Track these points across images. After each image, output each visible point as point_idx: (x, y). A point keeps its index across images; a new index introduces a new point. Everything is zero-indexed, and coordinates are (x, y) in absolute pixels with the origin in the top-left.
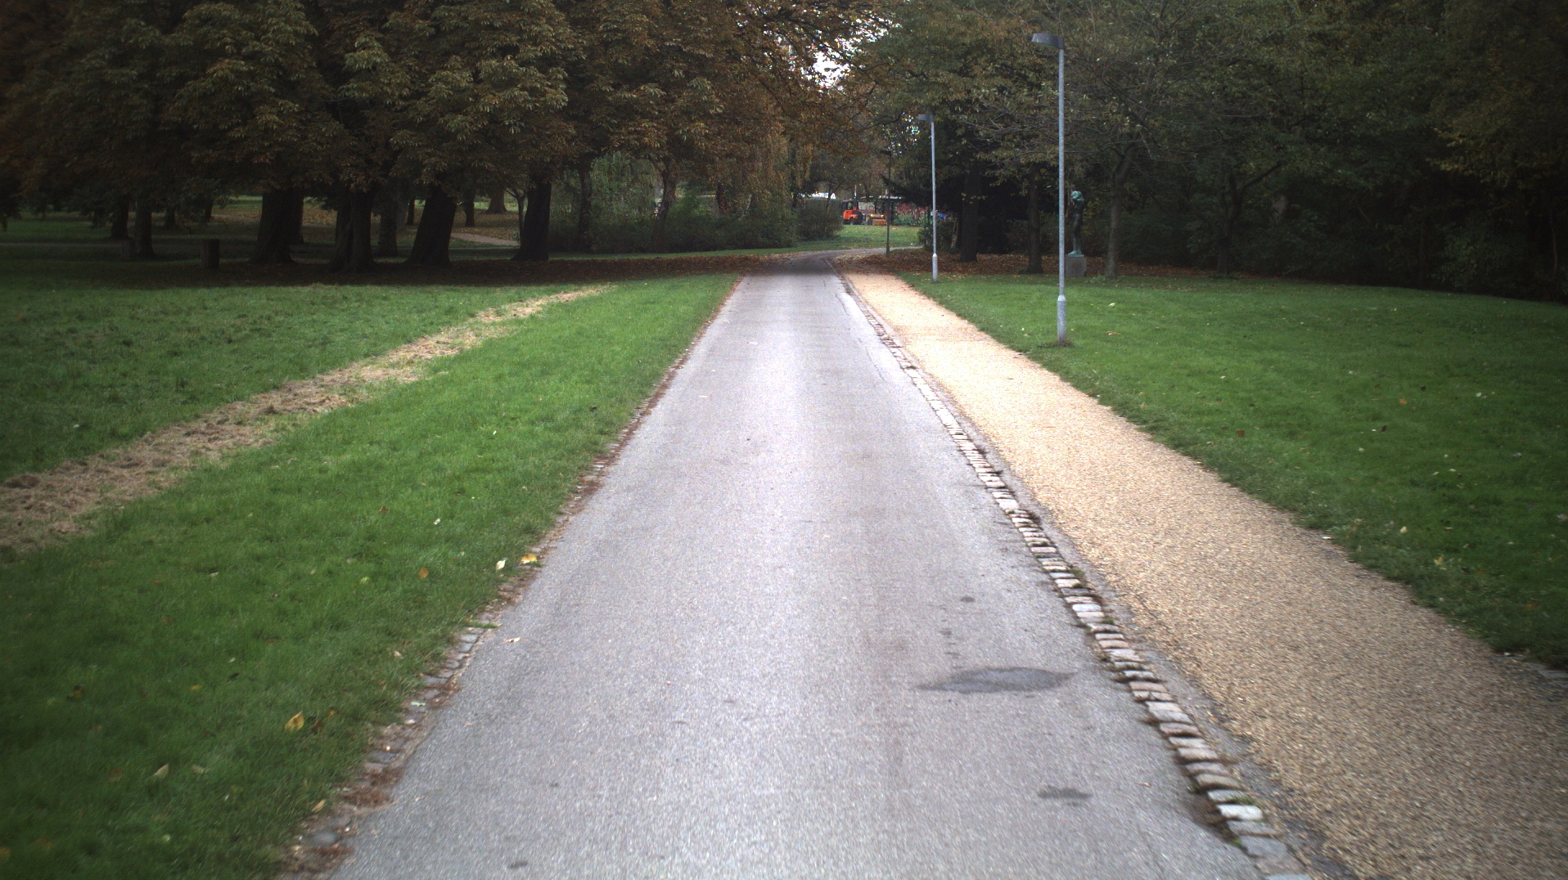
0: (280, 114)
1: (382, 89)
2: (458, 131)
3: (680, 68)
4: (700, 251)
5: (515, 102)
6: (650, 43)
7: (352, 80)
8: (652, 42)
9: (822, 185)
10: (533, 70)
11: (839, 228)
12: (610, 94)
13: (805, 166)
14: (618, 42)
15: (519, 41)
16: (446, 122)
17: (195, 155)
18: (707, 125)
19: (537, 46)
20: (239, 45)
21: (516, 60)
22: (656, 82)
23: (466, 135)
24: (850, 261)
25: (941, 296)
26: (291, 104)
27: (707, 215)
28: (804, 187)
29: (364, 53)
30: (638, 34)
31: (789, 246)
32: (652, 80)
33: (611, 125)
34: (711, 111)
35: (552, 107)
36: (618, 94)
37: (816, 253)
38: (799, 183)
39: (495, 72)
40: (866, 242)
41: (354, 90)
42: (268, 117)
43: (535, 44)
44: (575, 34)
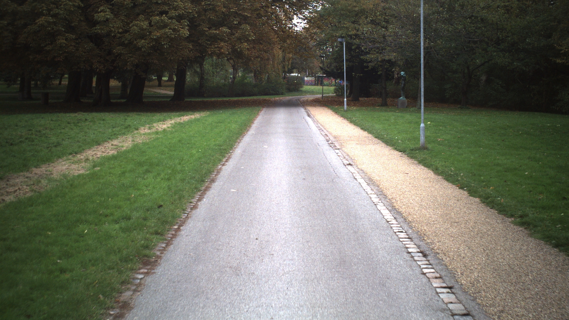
0: (66, 40)
1: (110, 29)
2: (142, 47)
3: (237, 20)
4: (247, 96)
5: (166, 34)
6: (224, 10)
7: (97, 25)
8: (225, 9)
9: (295, 70)
10: (174, 21)
11: (302, 87)
12: (207, 31)
13: (288, 63)
14: (210, 9)
15: (169, 9)
16: (137, 43)
17: (31, 57)
18: (248, 44)
19: (176, 11)
20: (49, 10)
21: (167, 17)
22: (226, 26)
23: (146, 48)
24: (307, 101)
25: (350, 118)
26: (72, 36)
27: (250, 82)
28: (288, 71)
29: (102, 14)
30: (219, 6)
31: (282, 94)
32: (225, 26)
33: (208, 44)
34: (250, 38)
35: (182, 36)
36: (210, 31)
37: (293, 97)
38: (286, 69)
39: (158, 22)
40: (312, 92)
41: (98, 29)
42: (61, 41)
43: (175, 10)
44: (192, 6)
